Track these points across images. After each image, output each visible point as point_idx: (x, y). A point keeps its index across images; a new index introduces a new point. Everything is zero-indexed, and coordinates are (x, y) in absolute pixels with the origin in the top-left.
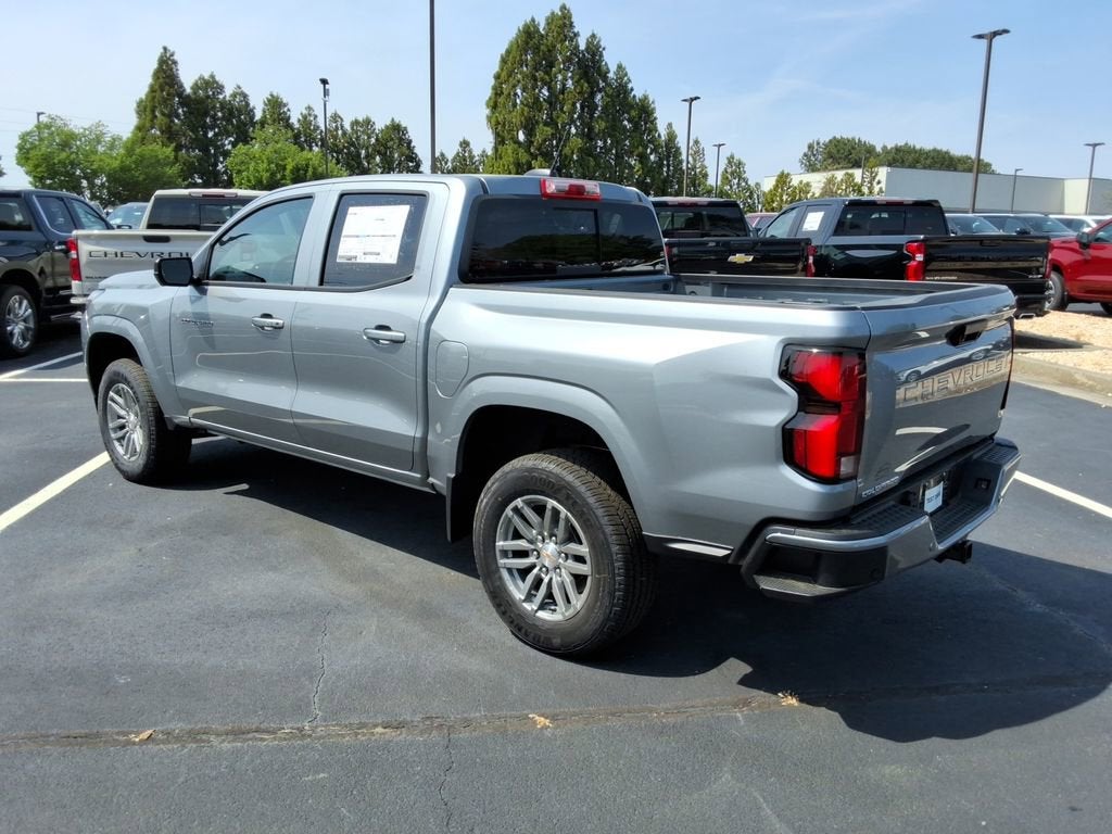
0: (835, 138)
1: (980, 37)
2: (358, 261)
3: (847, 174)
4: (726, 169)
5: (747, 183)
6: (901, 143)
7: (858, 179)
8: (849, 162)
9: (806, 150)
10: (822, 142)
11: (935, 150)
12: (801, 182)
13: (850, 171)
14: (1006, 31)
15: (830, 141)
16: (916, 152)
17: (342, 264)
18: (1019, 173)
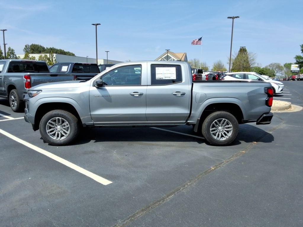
0: (33, 44)
1: (94, 25)
2: (163, 79)
3: (45, 55)
4: (8, 51)
5: (16, 56)
6: (52, 47)
7: (48, 57)
8: (38, 51)
9: (25, 47)
10: (29, 45)
11: (60, 50)
12: (32, 57)
13: (46, 54)
14: (100, 24)
15: (32, 45)
16: (56, 50)
17: (157, 80)
18: (88, 57)
